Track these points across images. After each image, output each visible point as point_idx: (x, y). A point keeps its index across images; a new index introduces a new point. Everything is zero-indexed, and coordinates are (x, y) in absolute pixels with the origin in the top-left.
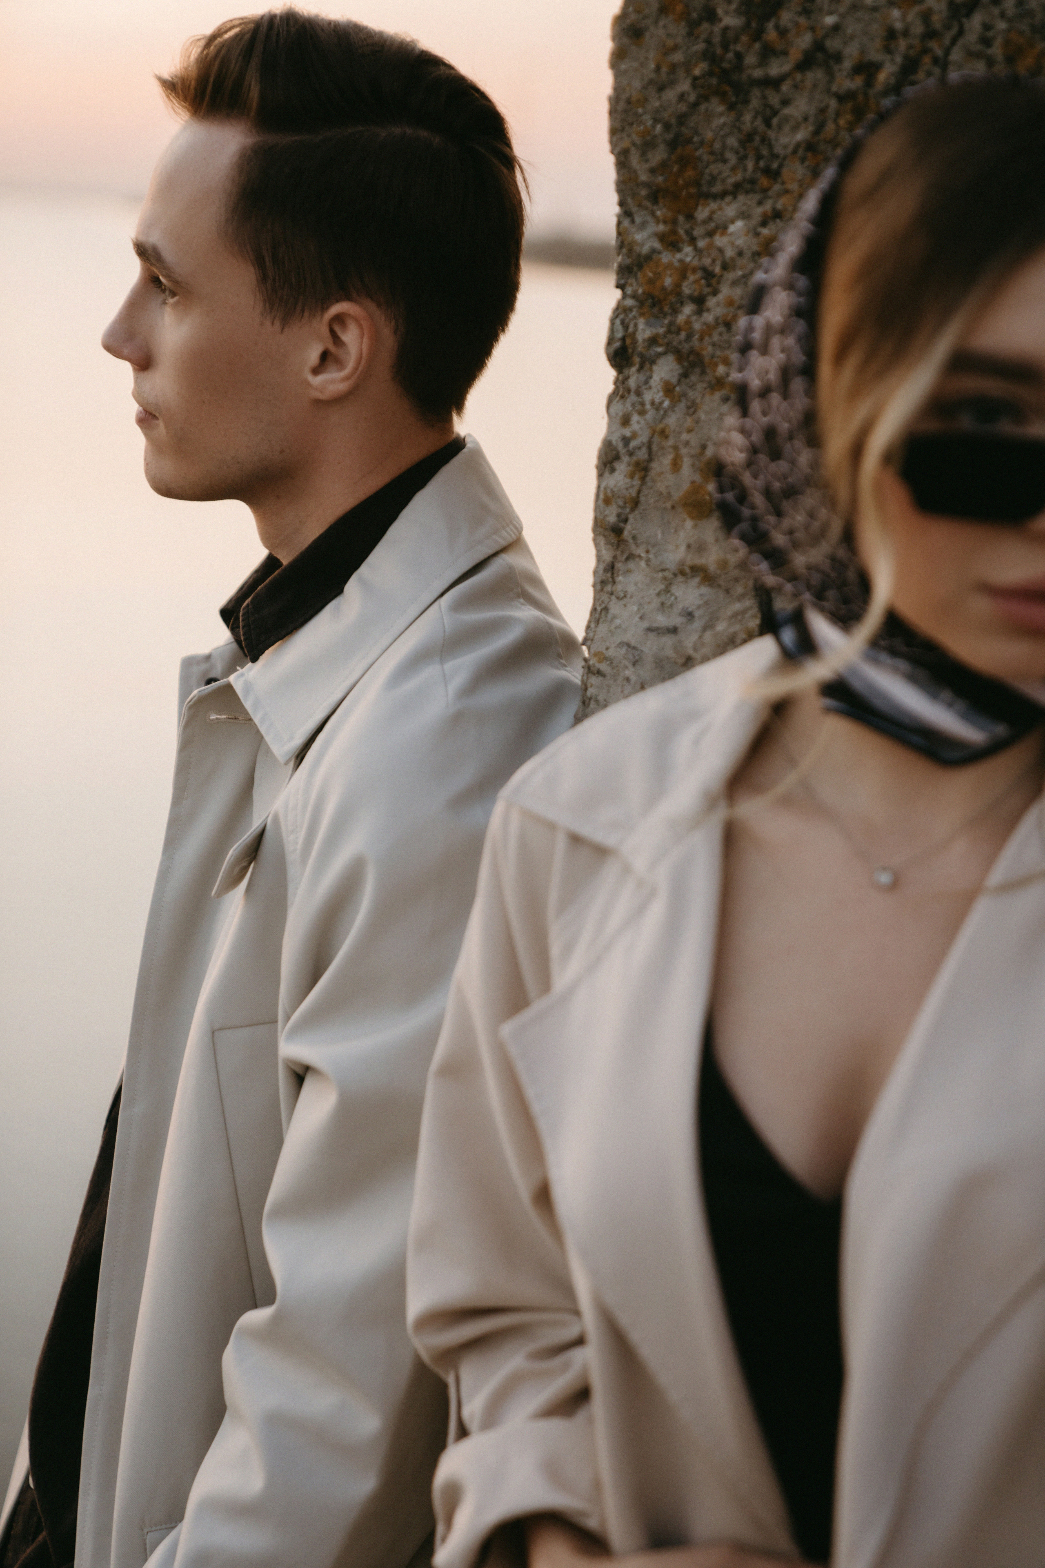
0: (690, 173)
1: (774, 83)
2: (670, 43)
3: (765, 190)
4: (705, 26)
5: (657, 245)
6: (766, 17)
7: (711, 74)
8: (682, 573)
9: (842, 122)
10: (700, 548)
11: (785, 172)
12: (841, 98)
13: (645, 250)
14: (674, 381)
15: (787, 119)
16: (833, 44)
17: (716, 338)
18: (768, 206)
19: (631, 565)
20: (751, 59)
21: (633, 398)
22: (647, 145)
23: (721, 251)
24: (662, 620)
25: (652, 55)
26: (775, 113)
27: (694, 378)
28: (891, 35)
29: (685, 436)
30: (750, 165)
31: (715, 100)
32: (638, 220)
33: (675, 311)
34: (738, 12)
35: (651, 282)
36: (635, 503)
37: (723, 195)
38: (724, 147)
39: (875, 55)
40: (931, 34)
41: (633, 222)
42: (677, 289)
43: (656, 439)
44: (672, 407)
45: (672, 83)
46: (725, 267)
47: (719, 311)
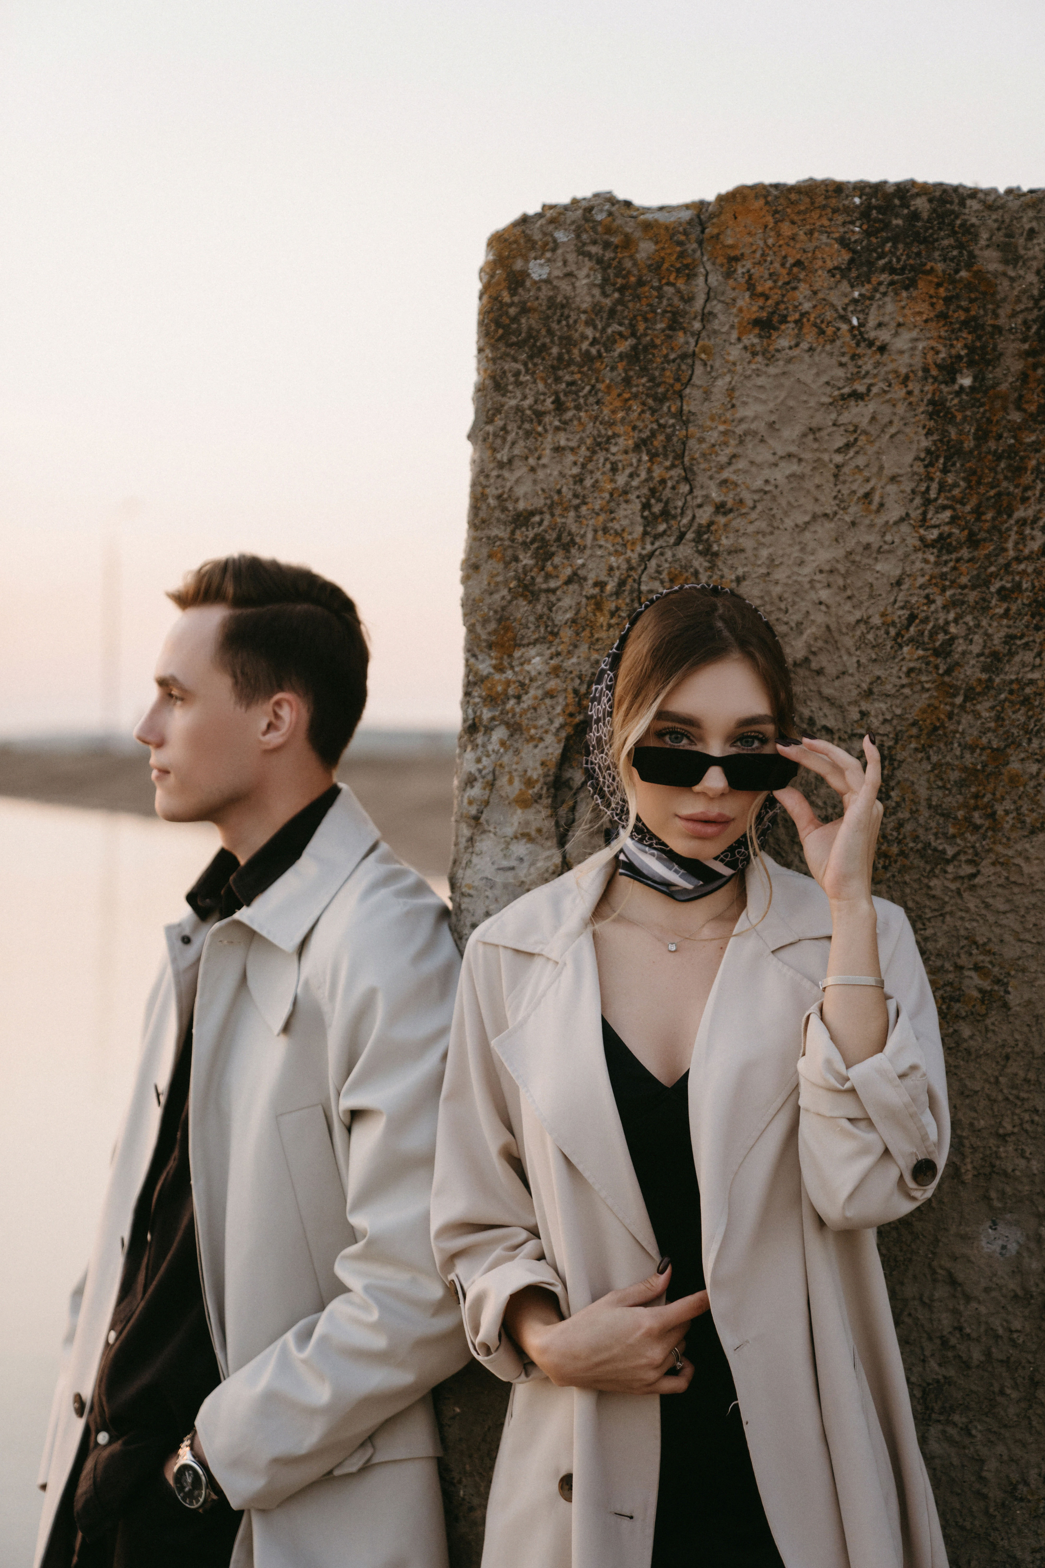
0: (510, 635)
1: (553, 591)
2: (495, 572)
3: (551, 642)
4: (514, 563)
5: (492, 670)
6: (546, 560)
7: (519, 586)
8: (516, 838)
9: (589, 609)
10: (527, 823)
11: (562, 633)
12: (588, 598)
13: (485, 673)
14: (506, 738)
15: (560, 608)
16: (582, 573)
17: (529, 715)
18: (553, 650)
19: (484, 836)
20: (539, 580)
21: (480, 749)
22: (485, 621)
23: (528, 672)
24: (505, 863)
25: (485, 577)
26: (554, 605)
27: (517, 737)
28: (611, 569)
29: (514, 767)
30: (542, 630)
31: (521, 599)
32: (480, 657)
33: (504, 703)
34: (532, 557)
35: (490, 689)
36: (487, 803)
37: (528, 645)
38: (528, 622)
39: (603, 578)
40: (631, 568)
41: (477, 659)
42: (505, 691)
43: (498, 768)
44: (506, 751)
45: (497, 591)
46: (531, 680)
47: (530, 702)
